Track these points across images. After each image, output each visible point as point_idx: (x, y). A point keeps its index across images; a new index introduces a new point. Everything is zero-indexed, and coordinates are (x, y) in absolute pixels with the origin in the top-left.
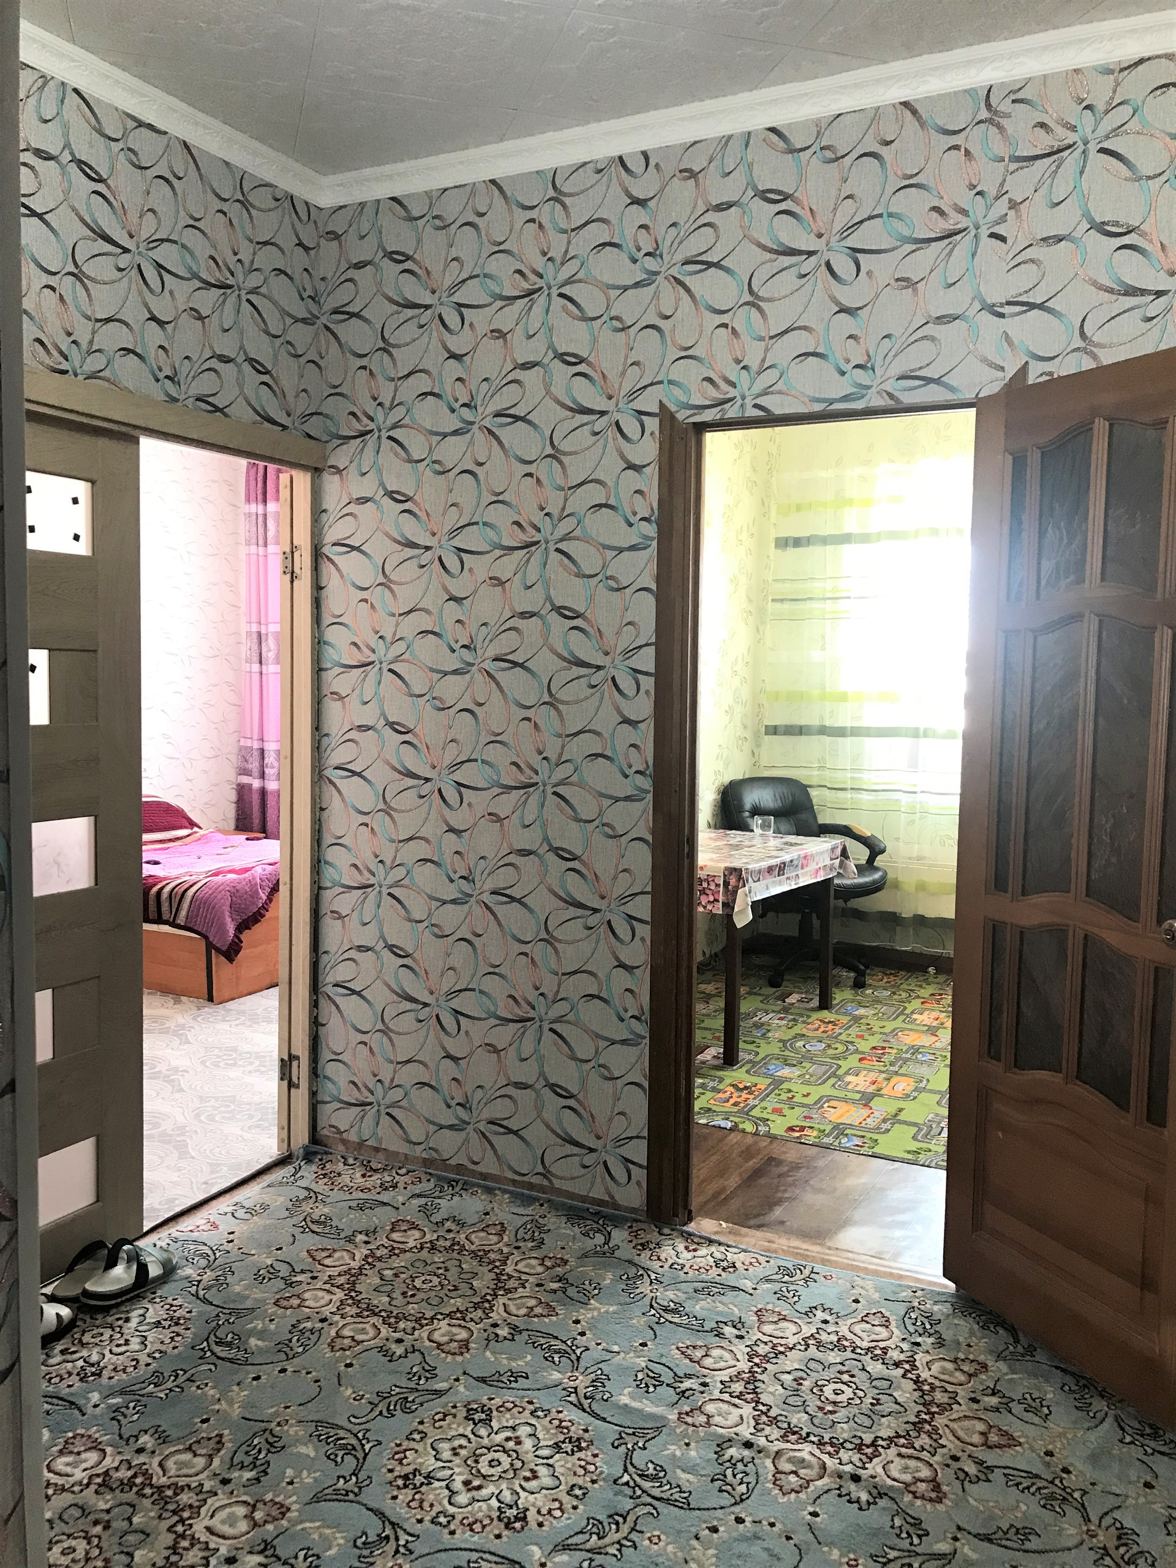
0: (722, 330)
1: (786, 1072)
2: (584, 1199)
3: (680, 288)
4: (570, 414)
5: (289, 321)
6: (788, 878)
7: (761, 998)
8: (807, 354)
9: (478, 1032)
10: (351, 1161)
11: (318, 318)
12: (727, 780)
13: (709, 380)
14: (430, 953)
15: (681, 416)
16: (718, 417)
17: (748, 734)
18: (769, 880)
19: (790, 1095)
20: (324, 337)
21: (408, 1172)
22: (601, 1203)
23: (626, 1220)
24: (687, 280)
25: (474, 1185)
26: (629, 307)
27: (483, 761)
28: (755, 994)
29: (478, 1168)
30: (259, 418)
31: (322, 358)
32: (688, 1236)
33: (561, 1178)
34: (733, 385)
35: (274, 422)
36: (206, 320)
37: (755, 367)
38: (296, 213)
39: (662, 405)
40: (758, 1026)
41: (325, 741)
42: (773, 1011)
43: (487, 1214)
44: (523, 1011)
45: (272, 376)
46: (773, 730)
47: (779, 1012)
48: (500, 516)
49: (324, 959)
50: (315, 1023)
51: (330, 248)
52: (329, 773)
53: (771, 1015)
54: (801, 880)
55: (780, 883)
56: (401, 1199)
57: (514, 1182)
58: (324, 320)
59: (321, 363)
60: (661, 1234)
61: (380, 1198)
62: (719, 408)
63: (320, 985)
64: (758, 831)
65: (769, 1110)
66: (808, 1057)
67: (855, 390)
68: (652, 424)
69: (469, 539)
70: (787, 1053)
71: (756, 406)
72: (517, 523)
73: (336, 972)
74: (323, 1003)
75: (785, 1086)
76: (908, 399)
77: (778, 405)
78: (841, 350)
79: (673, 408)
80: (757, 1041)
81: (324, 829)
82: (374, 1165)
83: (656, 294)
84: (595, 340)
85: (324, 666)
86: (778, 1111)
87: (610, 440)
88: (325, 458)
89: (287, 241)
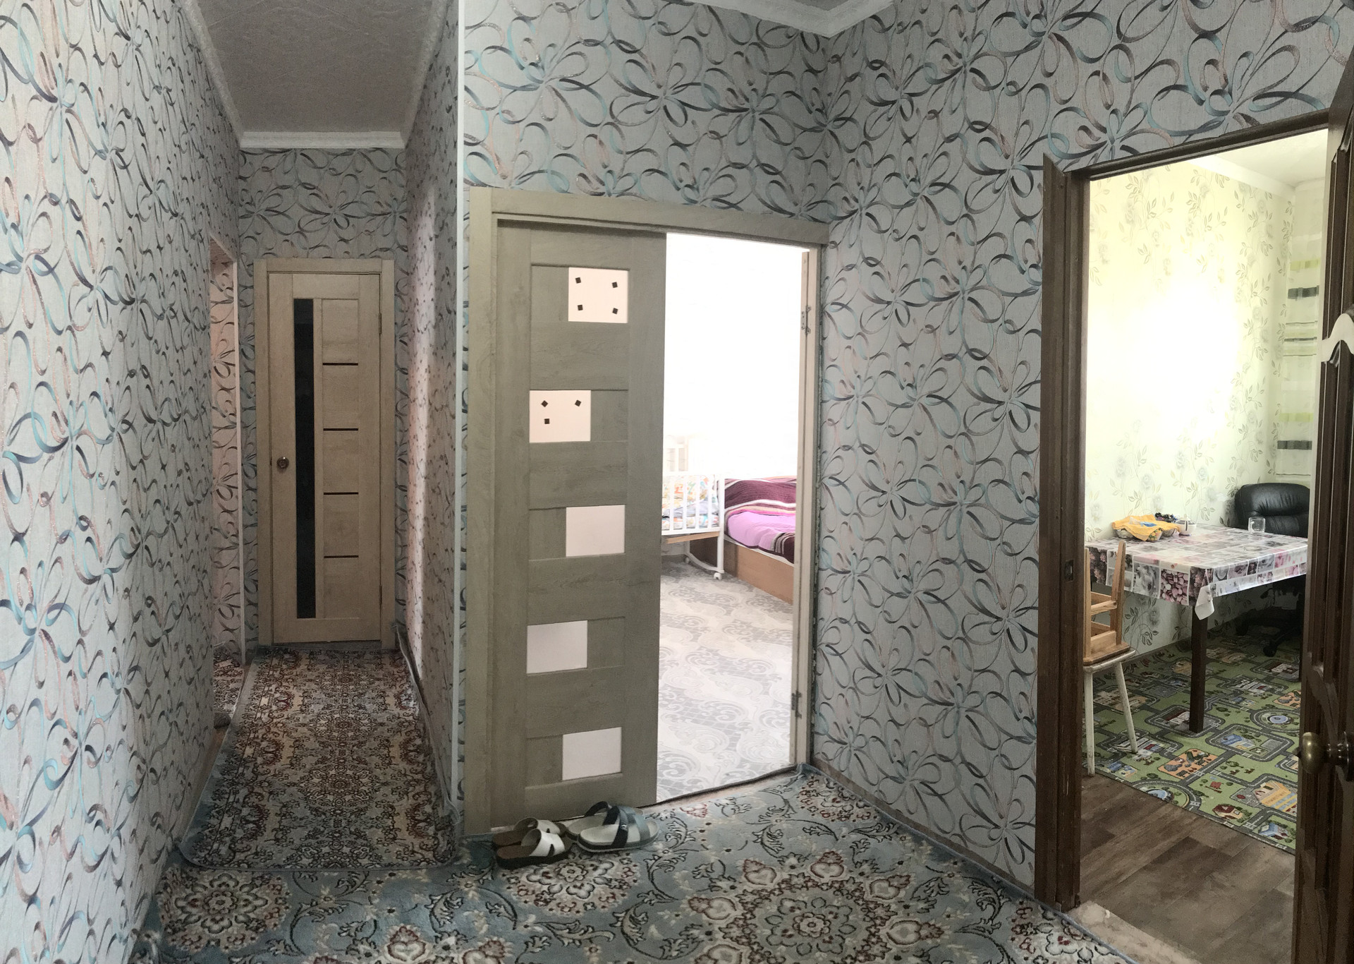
0: (1095, 77)
1: (1242, 744)
2: (990, 866)
3: (1061, 45)
4: (978, 176)
5: (798, 131)
6: (1260, 576)
7: (1253, 666)
8: (1167, 89)
9: (915, 706)
10: (831, 785)
11: (825, 126)
12: (1240, 484)
13: (1084, 128)
14: (882, 632)
15: (1061, 167)
16: (1091, 163)
17: (1263, 448)
18: (1238, 578)
19: (1234, 770)
20: (830, 139)
21: (865, 805)
22: (1002, 873)
23: (1020, 895)
24: (1065, 35)
25: (906, 831)
26: (1023, 71)
27: (920, 482)
28: (1250, 662)
29: (911, 817)
30: (767, 209)
31: (828, 157)
32: (1066, 925)
33: (974, 843)
34: (1104, 130)
35: (781, 211)
36: (723, 139)
37: (1122, 110)
38: (806, 45)
39: (1045, 158)
40: (1237, 693)
41: (825, 457)
42: (1258, 680)
43: (901, 863)
44: (945, 696)
45: (782, 176)
46: (1285, 445)
47: (1261, 681)
48: (933, 272)
49: (821, 624)
50: (814, 672)
51: (834, 68)
52: (827, 481)
53: (1254, 683)
54: (1274, 577)
55: (1250, 580)
56: (845, 830)
57: (937, 836)
58: (830, 127)
59: (827, 161)
60: (1044, 917)
61: (832, 826)
62: (1093, 154)
63: (818, 643)
64: (1251, 530)
65: (1208, 784)
66: (1268, 731)
67: (1213, 118)
68: (1038, 176)
69: (914, 295)
70: (1251, 724)
71: (1124, 148)
72: (944, 277)
73: (827, 636)
74: (820, 658)
75: (1233, 759)
76: (1266, 118)
77: (1143, 144)
78: (1199, 77)
79: (1055, 160)
80: (1230, 709)
81: (822, 525)
82: (846, 794)
83: (1042, 56)
84: (996, 107)
85: (825, 399)
86: (1216, 787)
87: (1007, 195)
88: (828, 236)
89: (798, 68)
